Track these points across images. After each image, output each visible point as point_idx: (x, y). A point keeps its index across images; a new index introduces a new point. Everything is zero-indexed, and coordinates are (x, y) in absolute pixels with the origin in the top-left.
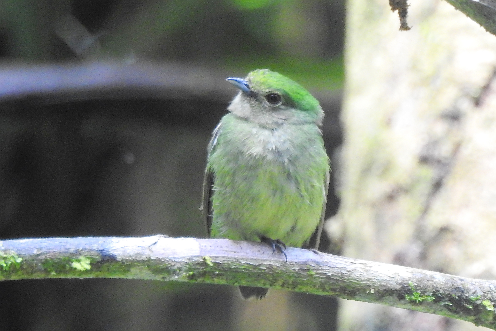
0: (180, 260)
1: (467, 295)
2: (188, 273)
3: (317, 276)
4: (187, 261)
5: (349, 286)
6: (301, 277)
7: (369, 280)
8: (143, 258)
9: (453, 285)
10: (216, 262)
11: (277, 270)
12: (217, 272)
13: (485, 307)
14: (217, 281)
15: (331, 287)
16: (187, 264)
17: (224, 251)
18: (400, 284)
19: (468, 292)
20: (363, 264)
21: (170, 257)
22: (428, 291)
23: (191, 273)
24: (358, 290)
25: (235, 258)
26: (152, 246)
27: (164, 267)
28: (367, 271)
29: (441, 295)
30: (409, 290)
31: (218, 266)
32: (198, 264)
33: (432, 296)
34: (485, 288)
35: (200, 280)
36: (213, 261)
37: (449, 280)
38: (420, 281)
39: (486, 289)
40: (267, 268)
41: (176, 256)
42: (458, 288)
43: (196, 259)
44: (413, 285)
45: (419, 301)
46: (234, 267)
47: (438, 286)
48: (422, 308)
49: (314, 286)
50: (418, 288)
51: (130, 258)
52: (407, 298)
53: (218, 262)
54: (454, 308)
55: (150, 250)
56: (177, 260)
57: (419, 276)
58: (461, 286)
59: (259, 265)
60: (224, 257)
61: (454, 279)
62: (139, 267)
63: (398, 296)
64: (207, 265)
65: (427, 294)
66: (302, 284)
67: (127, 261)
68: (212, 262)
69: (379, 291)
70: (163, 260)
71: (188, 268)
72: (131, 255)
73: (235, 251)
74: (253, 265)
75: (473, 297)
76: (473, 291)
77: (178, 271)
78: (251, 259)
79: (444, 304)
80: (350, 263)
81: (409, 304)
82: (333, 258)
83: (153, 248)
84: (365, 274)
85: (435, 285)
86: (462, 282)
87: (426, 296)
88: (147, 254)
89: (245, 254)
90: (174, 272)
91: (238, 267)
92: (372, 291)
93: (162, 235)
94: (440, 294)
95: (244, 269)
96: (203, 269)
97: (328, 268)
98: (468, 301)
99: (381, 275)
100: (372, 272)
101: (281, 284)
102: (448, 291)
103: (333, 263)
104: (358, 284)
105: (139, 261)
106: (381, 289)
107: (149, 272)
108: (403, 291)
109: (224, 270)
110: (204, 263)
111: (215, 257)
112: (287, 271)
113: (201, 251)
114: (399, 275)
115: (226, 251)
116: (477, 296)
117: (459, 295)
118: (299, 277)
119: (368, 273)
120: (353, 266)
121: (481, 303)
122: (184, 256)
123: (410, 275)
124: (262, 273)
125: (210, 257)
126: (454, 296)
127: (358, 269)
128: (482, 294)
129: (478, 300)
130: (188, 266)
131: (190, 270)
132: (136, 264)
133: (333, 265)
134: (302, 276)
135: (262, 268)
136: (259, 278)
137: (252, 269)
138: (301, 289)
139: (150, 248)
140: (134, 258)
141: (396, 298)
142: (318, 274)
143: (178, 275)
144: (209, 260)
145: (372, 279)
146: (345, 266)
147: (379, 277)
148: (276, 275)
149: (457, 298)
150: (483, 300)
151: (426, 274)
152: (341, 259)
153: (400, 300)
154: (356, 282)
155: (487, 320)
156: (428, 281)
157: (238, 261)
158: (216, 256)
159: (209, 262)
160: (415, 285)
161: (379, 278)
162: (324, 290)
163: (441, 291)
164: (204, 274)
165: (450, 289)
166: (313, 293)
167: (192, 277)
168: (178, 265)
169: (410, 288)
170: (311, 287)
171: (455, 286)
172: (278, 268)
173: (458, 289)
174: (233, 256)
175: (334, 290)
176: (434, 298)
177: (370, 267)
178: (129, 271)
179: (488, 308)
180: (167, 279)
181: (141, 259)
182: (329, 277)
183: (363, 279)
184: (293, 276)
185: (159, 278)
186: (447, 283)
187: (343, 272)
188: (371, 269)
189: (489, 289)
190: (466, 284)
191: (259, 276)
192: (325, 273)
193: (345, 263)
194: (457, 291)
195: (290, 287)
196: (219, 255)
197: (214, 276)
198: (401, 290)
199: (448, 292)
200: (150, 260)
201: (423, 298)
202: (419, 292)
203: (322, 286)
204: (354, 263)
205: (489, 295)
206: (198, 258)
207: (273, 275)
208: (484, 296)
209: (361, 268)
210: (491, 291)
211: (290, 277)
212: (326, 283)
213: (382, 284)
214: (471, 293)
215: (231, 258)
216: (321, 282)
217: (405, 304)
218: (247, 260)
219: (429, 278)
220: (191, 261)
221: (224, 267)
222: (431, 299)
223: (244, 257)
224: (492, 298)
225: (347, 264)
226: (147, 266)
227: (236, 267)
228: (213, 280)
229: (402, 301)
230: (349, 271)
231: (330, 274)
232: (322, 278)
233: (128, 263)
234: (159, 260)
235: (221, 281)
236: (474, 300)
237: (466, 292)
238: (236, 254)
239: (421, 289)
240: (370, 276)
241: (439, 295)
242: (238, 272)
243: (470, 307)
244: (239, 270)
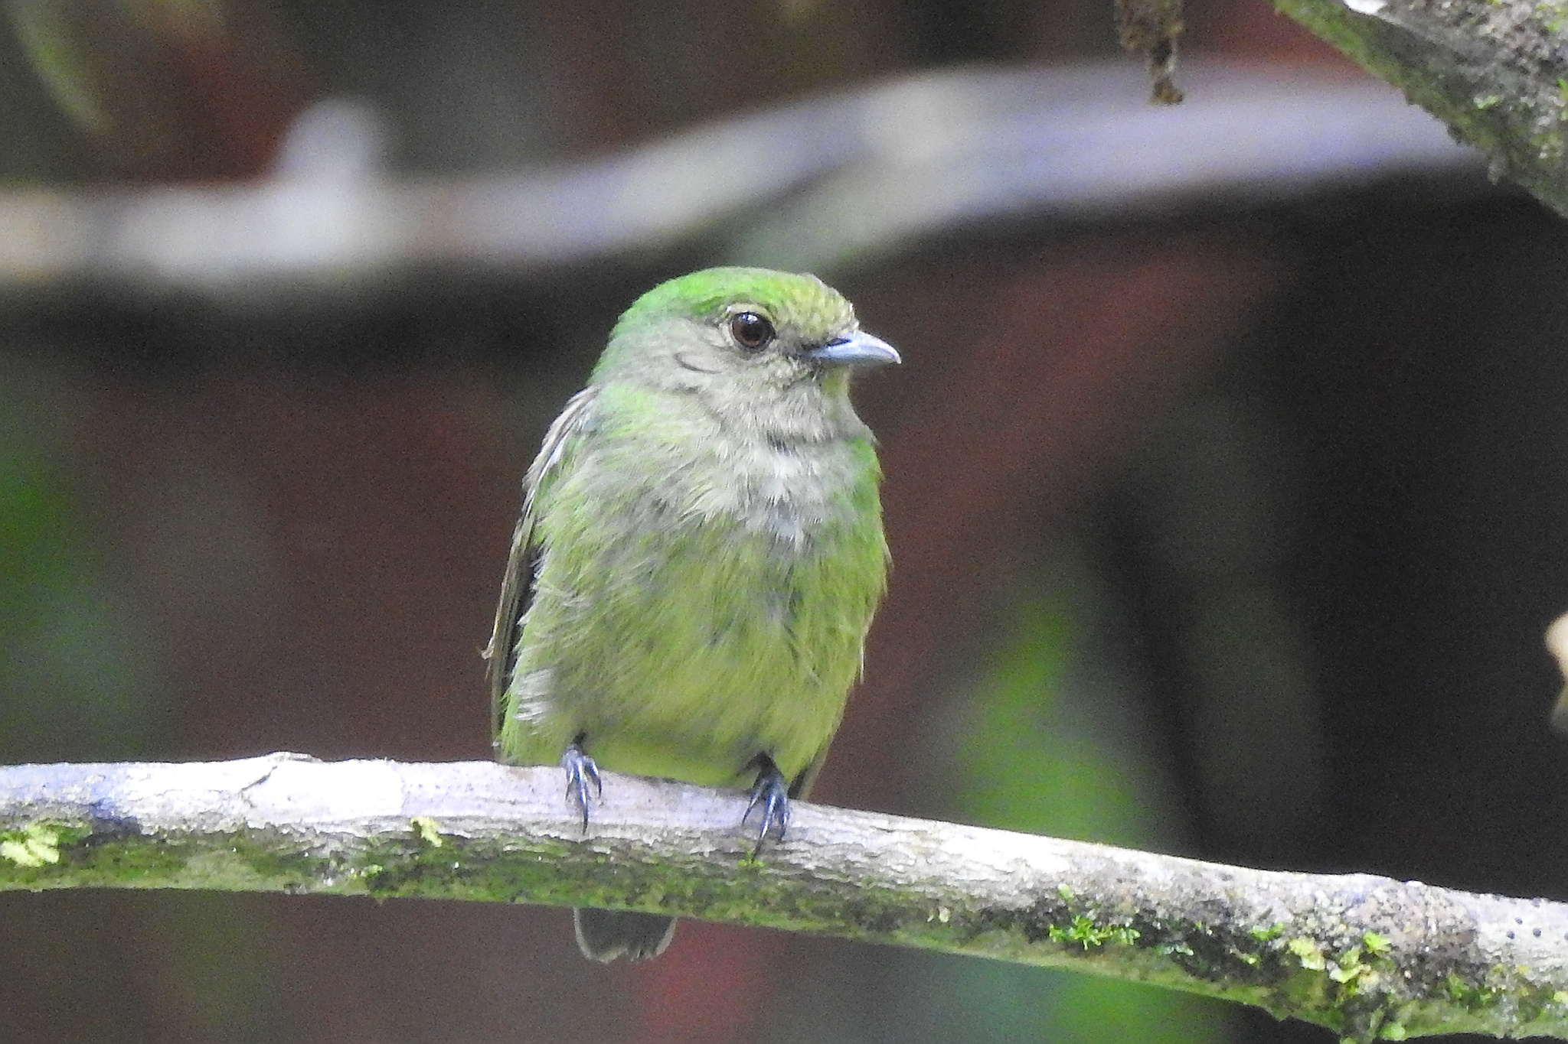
0: (339, 830)
1: (1242, 923)
2: (366, 868)
3: (771, 871)
4: (362, 834)
5: (870, 901)
6: (722, 876)
7: (935, 881)
8: (225, 825)
9: (1197, 893)
10: (453, 835)
11: (645, 854)
12: (457, 865)
13: (1297, 958)
14: (458, 891)
15: (816, 904)
16: (365, 841)
17: (477, 798)
18: (1032, 892)
19: (1246, 915)
20: (916, 833)
21: (309, 821)
22: (1119, 914)
23: (375, 869)
24: (902, 913)
25: (512, 822)
26: (254, 787)
27: (291, 852)
28: (927, 854)
29: (1159, 924)
30: (1060, 910)
31: (460, 848)
32: (394, 842)
33: (1133, 926)
34: (1299, 901)
35: (405, 890)
36: (443, 831)
37: (1185, 878)
38: (1094, 883)
39: (1301, 906)
40: (613, 848)
41: (326, 819)
42: (1213, 902)
43: (388, 827)
44: (1071, 895)
45: (1090, 943)
46: (508, 848)
47: (1151, 896)
48: (1104, 964)
49: (765, 903)
50: (1088, 904)
51: (184, 827)
52: (1055, 934)
53: (456, 833)
54: (1203, 964)
55: (247, 801)
56: (331, 830)
57: (1091, 867)
58: (1223, 896)
59: (588, 842)
60: (477, 819)
61: (1204, 874)
62: (215, 853)
63: (1026, 930)
64: (425, 844)
65: (1115, 922)
66: (727, 895)
67: (173, 834)
68: (440, 836)
69: (965, 916)
70: (285, 831)
71: (364, 855)
72: (186, 817)
73: (513, 800)
74: (567, 841)
75: (1260, 930)
76: (1262, 910)
77: (333, 863)
78: (565, 823)
79: (1169, 950)
80: (875, 830)
81: (1063, 953)
82: (820, 815)
83: (257, 794)
84: (922, 861)
85: (1140, 894)
86: (1228, 884)
87: (1113, 928)
88: (235, 812)
89: (545, 810)
90: (323, 867)
91: (521, 846)
92: (944, 917)
93: (288, 754)
94: (1157, 920)
95: (541, 854)
96: (412, 856)
97: (806, 847)
98: (1247, 942)
99: (970, 865)
100: (944, 858)
101: (660, 898)
102: (1182, 910)
103: (822, 832)
104: (899, 894)
105: (211, 836)
106: (974, 909)
107: (244, 868)
108: (1041, 914)
109: (478, 857)
110: (415, 839)
111: (451, 819)
112: (676, 859)
113: (406, 802)
114: (1026, 865)
115: (486, 800)
116: (1273, 925)
117: (1217, 922)
118: (715, 876)
119: (930, 861)
120: (885, 840)
121: (1287, 947)
122: (352, 817)
123: (1064, 865)
124: (598, 865)
125: (436, 819)
126: (1200, 925)
127: (900, 848)
128: (1290, 918)
129: (1277, 936)
130: (365, 848)
131: (371, 859)
132: (204, 843)
133: (821, 837)
134: (725, 873)
135: (597, 849)
136: (590, 882)
137: (567, 854)
138: (725, 911)
139: (246, 794)
140: (195, 826)
141: (1020, 936)
142: (773, 865)
143: (334, 875)
144: (431, 827)
145: (941, 878)
146: (858, 840)
147: (964, 871)
148: (642, 871)
149: (1210, 932)
150: (1291, 939)
151: (1115, 859)
152: (846, 818)
153: (1031, 941)
154: (894, 887)
155: (1307, 998)
156: (1120, 881)
157: (521, 829)
158: (452, 814)
159: (428, 834)
160: (1077, 896)
161: (964, 876)
162: (795, 913)
163: (1161, 913)
164: (417, 872)
165: (1188, 907)
166: (763, 923)
167: (380, 881)
168: (335, 845)
169: (1062, 903)
170: (754, 907)
171: (1204, 895)
172: (647, 850)
173: (1213, 904)
174: (507, 816)
175: (828, 914)
176: (1137, 935)
177: (939, 842)
178: (181, 865)
179: (1306, 964)
180: (302, 890)
181: (217, 829)
182: (807, 876)
183: (914, 879)
184: (695, 873)
185: (276, 884)
186: (1181, 889)
187: (852, 857)
188: (942, 847)
189: (1310, 904)
190: (1239, 892)
191: (589, 874)
192: (795, 861)
193: (857, 831)
194: (1211, 912)
195: (689, 906)
196: (462, 814)
197: (447, 878)
198: (1033, 911)
199: (1183, 915)
200: (246, 831)
201: (1102, 935)
202: (1091, 915)
203: (789, 903)
204: (889, 831)
205: (1312, 923)
206: (395, 824)
207: (631, 870)
208: (1296, 924)
209: (908, 844)
210: (1316, 908)
211: (686, 876)
212: (800, 892)
213: (976, 893)
214: (1253, 917)
215: (499, 821)
216: (783, 890)
217: (1048, 953)
218: (549, 827)
219: (1123, 874)
220: (375, 833)
221: (479, 849)
222: (1128, 937)
223: (542, 818)
224: (1318, 931)
225: (867, 834)
226: (235, 850)
227: (516, 848)
228: (448, 890)
229: (1039, 946)
230: (872, 856)
231: (810, 866)
232: (787, 878)
233: (176, 843)
234: (275, 830)
235: (472, 892)
236: (1263, 937)
237: (1237, 912)
238: (518, 807)
239: (1097, 906)
240: (938, 871)
241: (1154, 924)
242: (523, 863)
243: (1252, 961)
244: (524, 858)
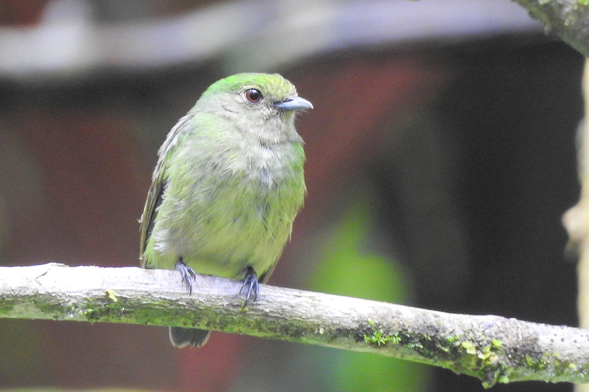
0: (76, 294)
1: (442, 335)
2: (86, 310)
3: (251, 312)
4: (85, 296)
5: (292, 325)
6: (231, 314)
7: (318, 317)
8: (29, 292)
9: (425, 322)
10: (122, 297)
11: (200, 305)
12: (123, 309)
13: (465, 349)
14: (124, 319)
15: (270, 326)
16: (86, 299)
17: (132, 282)
18: (357, 322)
19: (444, 332)
20: (310, 297)
21: (63, 291)
22: (393, 331)
23: (90, 310)
24: (304, 330)
25: (146, 292)
26: (41, 277)
27: (56, 303)
28: (315, 306)
29: (409, 335)
30: (369, 329)
31: (125, 302)
32: (98, 300)
33: (399, 336)
34: (466, 326)
35: (102, 319)
36: (118, 295)
37: (419, 316)
38: (383, 318)
39: (466, 328)
40: (187, 303)
41: (71, 290)
42: (431, 326)
43: (95, 293)
44: (373, 323)
45: (381, 343)
46: (144, 302)
47: (406, 324)
48: (386, 351)
49: (249, 325)
50: (380, 327)
51: (13, 293)
52: (367, 339)
53: (123, 296)
54: (427, 351)
55: (38, 282)
56: (72, 294)
57: (381, 312)
58: (435, 324)
59: (177, 300)
60: (132, 290)
61: (427, 315)
62: (24, 304)
63: (355, 337)
64: (110, 301)
65: (391, 334)
66: (233, 322)
67: (8, 296)
68: (117, 297)
69: (330, 332)
70: (54, 295)
71: (85, 305)
72: (13, 289)
73: (146, 283)
74: (169, 300)
75: (450, 338)
76: (451, 330)
77: (73, 308)
78: (167, 293)
79: (413, 346)
80: (294, 296)
81: (370, 347)
82: (271, 290)
83: (41, 280)
84: (312, 309)
85: (401, 323)
86: (437, 319)
87: (390, 336)
88: (33, 287)
89: (160, 287)
90: (69, 310)
91: (149, 302)
92: (321, 332)
93: (55, 264)
94: (408, 333)
95: (159, 305)
96: (105, 305)
97: (266, 303)
98: (445, 343)
99: (332, 311)
100: (321, 307)
101: (206, 323)
102: (418, 329)
103: (272, 297)
104: (303, 322)
105: (23, 297)
106: (334, 329)
107: (37, 310)
108: (361, 331)
109: (132, 306)
110: (106, 298)
111: (121, 290)
112: (213, 307)
113: (103, 283)
114: (355, 311)
115: (135, 283)
116: (455, 336)
117: (433, 335)
118: (228, 314)
119: (316, 309)
120: (298, 300)
121: (461, 345)
122: (81, 290)
123: (371, 311)
124: (181, 309)
125: (115, 290)
126: (425, 336)
127: (304, 303)
128: (462, 333)
129: (457, 340)
130: (86, 302)
131: (88, 307)
132: (20, 299)
133: (272, 299)
134: (233, 313)
135: (180, 303)
136: (178, 316)
137: (169, 305)
138: (232, 328)
139: (38, 280)
140: (17, 292)
141: (352, 339)
142: (252, 310)
143: (73, 313)
144: (113, 294)
145: (321, 316)
146: (287, 300)
147: (330, 313)
148: (199, 312)
149: (430, 339)
150: (462, 341)
151: (391, 309)
152: (282, 291)
153: (357, 341)
154: (301, 319)
155: (469, 365)
156: (393, 317)
157: (149, 295)
158: (122, 288)
159: (112, 296)
160: (376, 324)
161: (330, 315)
162: (261, 329)
163: (410, 331)
164: (107, 312)
165: (421, 328)
166: (248, 333)
167: (92, 316)
168: (74, 301)
169: (370, 326)
170: (244, 327)
171: (427, 323)
172: (201, 303)
173: (431, 327)
174: (144, 289)
175: (274, 330)
176: (400, 339)
177: (319, 301)
178: (11, 308)
179: (469, 351)
180: (60, 319)
181: (26, 294)
182: (266, 315)
183: (309, 316)
184: (221, 313)
185: (50, 316)
186: (418, 321)
187: (284, 307)
188: (320, 303)
189: (470, 327)
190: (442, 322)
191: (177, 313)
192: (261, 309)
193: (286, 296)
194: (430, 330)
195: (218, 327)
196: (126, 288)
197: (119, 314)
198: (358, 329)
199: (419, 332)
200: (38, 295)
201: (386, 340)
202: (381, 331)
203: (258, 326)
204: (299, 296)
205: (471, 335)
206: (98, 292)
207: (195, 312)
208: (465, 335)
209: (307, 302)
210: (473, 329)
211: (217, 314)
212: (263, 321)
213: (335, 322)
214: (447, 332)
215: (141, 291)
216: (256, 320)
217: (364, 346)
218: (161, 294)
219: (394, 314)
220: (90, 296)
221: (132, 303)
222: (396, 340)
223: (158, 290)
224: (473, 338)
225: (290, 297)
226: (33, 302)
227: (147, 302)
228: (119, 319)
229: (360, 343)
230: (292, 307)
231: (267, 310)
232: (258, 315)
233: (9, 299)
234: (50, 294)
235: (129, 320)
236: (451, 341)
237: (441, 331)
238: (148, 286)
239: (384, 327)
240: (319, 313)
241: (407, 335)
242: (151, 308)
243: (446, 350)
244: (151, 306)
